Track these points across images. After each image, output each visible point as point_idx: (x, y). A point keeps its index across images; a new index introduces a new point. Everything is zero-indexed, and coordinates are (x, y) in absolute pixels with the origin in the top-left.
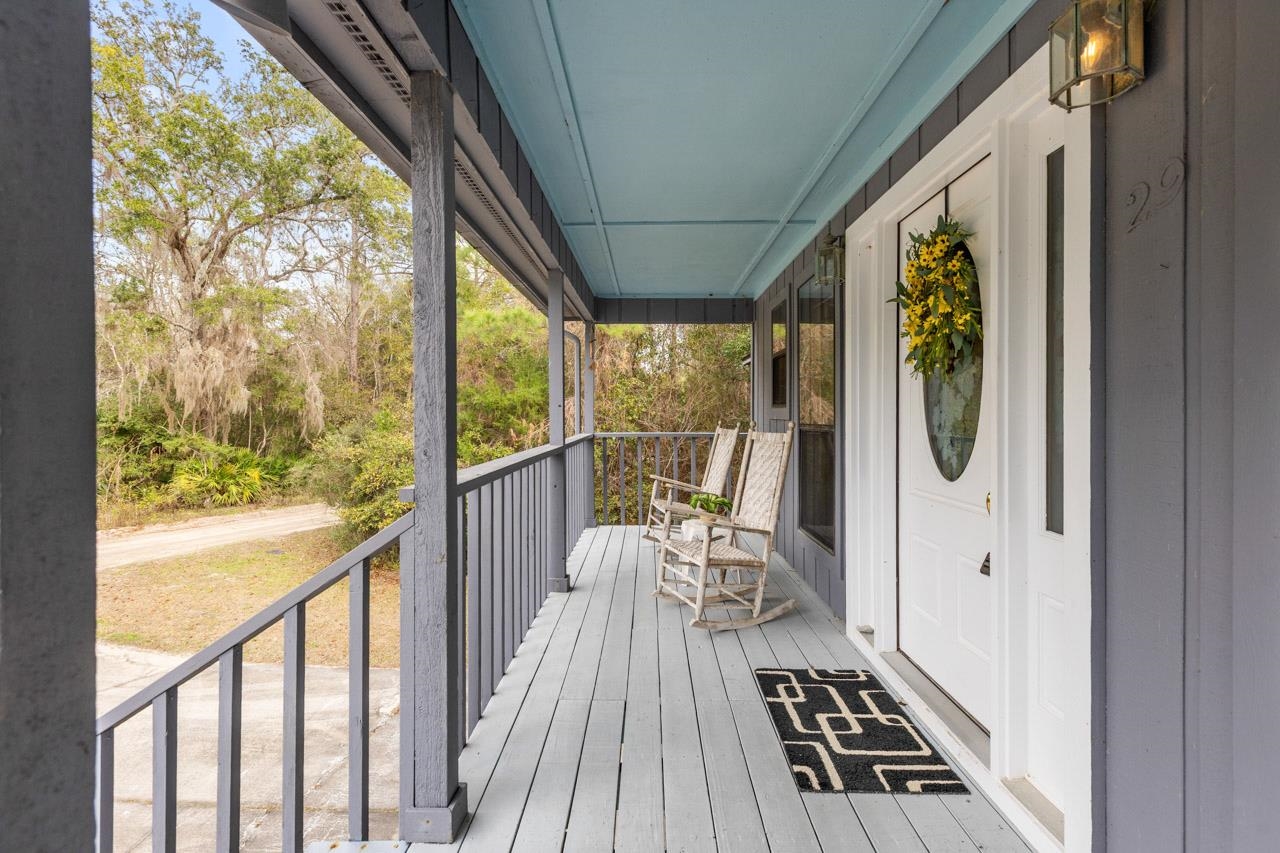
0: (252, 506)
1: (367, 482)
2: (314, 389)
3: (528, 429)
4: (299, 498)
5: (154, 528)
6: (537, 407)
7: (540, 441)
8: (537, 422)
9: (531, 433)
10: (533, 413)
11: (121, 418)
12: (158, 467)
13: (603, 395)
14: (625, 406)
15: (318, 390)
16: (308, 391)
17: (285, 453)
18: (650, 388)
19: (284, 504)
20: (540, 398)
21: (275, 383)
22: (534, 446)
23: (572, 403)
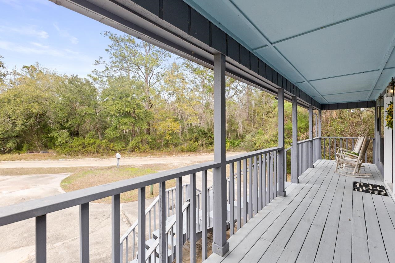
0: (228, 151)
1: (257, 147)
2: (240, 124)
3: (301, 135)
4: (237, 150)
5: (212, 154)
6: (304, 129)
7: (305, 138)
8: (304, 133)
9: (302, 136)
10: (302, 130)
11: (205, 131)
12: (210, 141)
13: (327, 125)
14: (335, 128)
15: (241, 124)
16: (239, 124)
17: (234, 139)
18: (345, 122)
19: (234, 151)
20: (305, 126)
21: (232, 122)
22: (303, 140)
23: (315, 127)
